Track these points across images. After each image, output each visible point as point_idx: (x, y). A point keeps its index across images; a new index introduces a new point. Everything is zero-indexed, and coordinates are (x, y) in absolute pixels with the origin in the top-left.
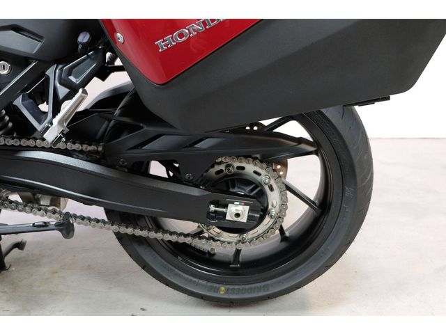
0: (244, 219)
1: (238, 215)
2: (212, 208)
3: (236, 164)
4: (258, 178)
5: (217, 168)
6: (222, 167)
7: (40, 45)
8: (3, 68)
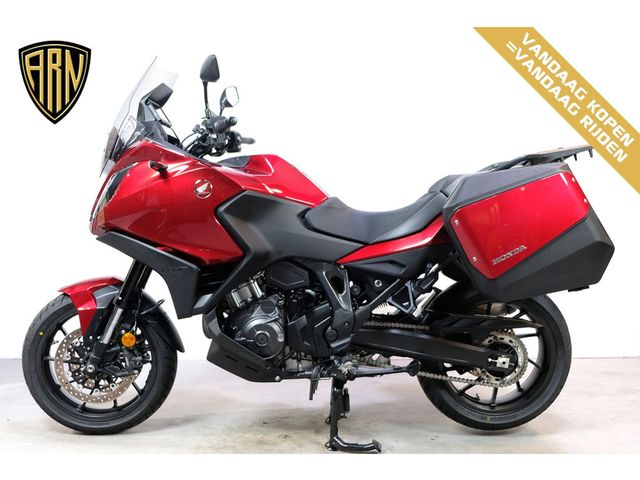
0: (506, 366)
1: (504, 363)
2: (490, 360)
3: (499, 337)
4: (511, 344)
5: (490, 338)
6: (492, 338)
7: (404, 270)
8: (378, 284)
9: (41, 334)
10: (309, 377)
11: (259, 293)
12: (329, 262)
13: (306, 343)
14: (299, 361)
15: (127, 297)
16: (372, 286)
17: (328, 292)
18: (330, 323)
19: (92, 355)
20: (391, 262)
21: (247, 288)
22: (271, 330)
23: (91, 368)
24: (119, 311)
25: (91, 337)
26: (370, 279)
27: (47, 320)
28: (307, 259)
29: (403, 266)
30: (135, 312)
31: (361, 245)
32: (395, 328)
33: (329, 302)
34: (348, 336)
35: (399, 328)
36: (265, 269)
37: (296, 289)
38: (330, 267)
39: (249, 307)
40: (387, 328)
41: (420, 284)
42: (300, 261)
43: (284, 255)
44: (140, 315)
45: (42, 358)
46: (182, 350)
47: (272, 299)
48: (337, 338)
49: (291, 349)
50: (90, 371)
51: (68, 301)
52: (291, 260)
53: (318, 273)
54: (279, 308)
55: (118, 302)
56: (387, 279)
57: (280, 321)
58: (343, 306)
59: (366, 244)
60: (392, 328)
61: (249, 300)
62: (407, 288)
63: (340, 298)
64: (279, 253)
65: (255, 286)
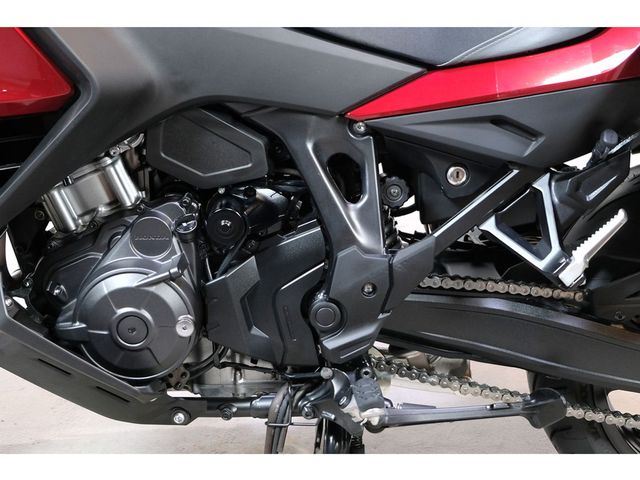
7: (534, 145)
8: (456, 176)
10: (263, 413)
11: (130, 193)
12: (324, 115)
13: (255, 331)
14: (238, 368)
16: (439, 182)
17: (318, 197)
18: (323, 281)
20: (498, 121)
21: (95, 178)
22: (158, 305)
26: (435, 163)
28: (262, 106)
29: (530, 133)
31: (414, 70)
32: (496, 295)
33: (320, 222)
34: (371, 319)
35: (507, 296)
36: (144, 129)
37: (231, 188)
38: (328, 129)
39: (100, 232)
40: (475, 293)
41: (576, 187)
42: (240, 109)
43: (196, 94)
47: (164, 216)
48: (342, 325)
49: (216, 346)
52: (218, 106)
53: (293, 144)
54: (183, 239)
56: (485, 168)
57: (186, 278)
58: (362, 237)
59: (430, 67)
60: (485, 294)
61: (103, 210)
62: (538, 194)
63: (352, 213)
64: (180, 87)
65: (119, 173)
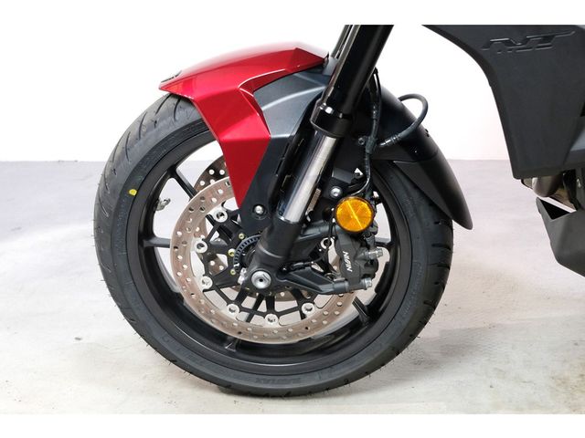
9: (133, 192)
15: (347, 107)
19: (262, 249)
23: (261, 279)
24: (328, 143)
25: (259, 209)
27: (143, 160)
30: (368, 142)
44: (377, 149)
45: (140, 243)
46: (466, 223)
50: (261, 285)
51: (190, 114)
55: (325, 121)
